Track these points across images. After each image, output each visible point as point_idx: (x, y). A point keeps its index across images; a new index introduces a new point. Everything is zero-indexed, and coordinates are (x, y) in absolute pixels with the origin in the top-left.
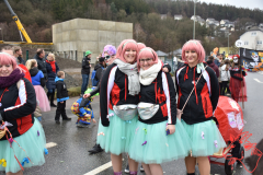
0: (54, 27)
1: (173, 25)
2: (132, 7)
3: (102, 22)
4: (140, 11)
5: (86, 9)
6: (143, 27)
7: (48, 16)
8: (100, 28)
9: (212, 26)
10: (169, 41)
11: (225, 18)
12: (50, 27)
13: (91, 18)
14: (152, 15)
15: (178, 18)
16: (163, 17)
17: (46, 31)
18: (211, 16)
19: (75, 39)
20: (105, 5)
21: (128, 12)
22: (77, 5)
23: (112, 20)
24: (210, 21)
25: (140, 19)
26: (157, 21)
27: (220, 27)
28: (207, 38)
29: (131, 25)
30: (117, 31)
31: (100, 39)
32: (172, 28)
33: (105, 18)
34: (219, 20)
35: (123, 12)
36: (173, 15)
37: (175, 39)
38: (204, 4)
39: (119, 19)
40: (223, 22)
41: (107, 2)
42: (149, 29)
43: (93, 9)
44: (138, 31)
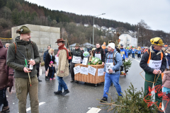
0: (13, 29)
1: (84, 30)
2: (60, 19)
3: (42, 27)
4: (65, 21)
5: (33, 19)
6: (66, 30)
7: (10, 22)
8: (40, 30)
9: (104, 30)
10: (81, 38)
11: (111, 27)
12: (10, 29)
13: (36, 24)
14: (72, 23)
15: (86, 25)
16: (78, 25)
17: (8, 31)
20: (44, 17)
21: (58, 21)
22: (28, 16)
23: (49, 25)
24: (103, 28)
25: (64, 26)
26: (74, 27)
27: (109, 31)
28: (102, 37)
29: (59, 29)
30: (50, 32)
31: (41, 36)
33: (44, 24)
34: (108, 28)
35: (55, 21)
36: (83, 24)
37: (85, 37)
38: (100, 18)
39: (52, 25)
40: (110, 29)
41: (46, 15)
42: (70, 31)
43: (37, 19)
44: (64, 32)
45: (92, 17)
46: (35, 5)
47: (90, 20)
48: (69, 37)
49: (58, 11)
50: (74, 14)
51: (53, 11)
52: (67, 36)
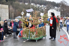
1: (25, 7)
4: (12, 1)
6: (13, 7)
9: (39, 7)
11: (43, 4)
15: (26, 4)
16: (21, 3)
18: (38, 3)
21: (7, 1)
24: (38, 5)
25: (12, 4)
26: (19, 5)
27: (41, 7)
28: (37, 11)
29: (8, 6)
30: (1, 8)
34: (41, 5)
39: (3, 4)
40: (42, 6)
42: (16, 8)
44: (11, 8)
48: (15, 12)
52: (14, 11)
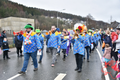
0: (1, 20)
1: (50, 20)
2: (34, 13)
3: (22, 19)
4: (37, 14)
5: (15, 13)
6: (38, 21)
8: (21, 21)
9: (64, 21)
10: (49, 26)
11: (69, 18)
13: (17, 17)
14: (42, 16)
15: (52, 18)
16: (46, 17)
18: (64, 17)
19: (10, 25)
20: (23, 12)
21: (33, 15)
22: (11, 11)
23: (26, 18)
24: (64, 19)
25: (37, 18)
26: (44, 18)
28: (63, 25)
29: (33, 20)
30: (28, 22)
31: (21, 25)
32: (50, 21)
33: (23, 17)
35: (30, 15)
36: (50, 16)
38: (62, 13)
39: (29, 18)
40: (68, 20)
41: (24, 10)
42: (41, 22)
43: (18, 13)
45: (56, 12)
46: (16, 4)
47: (55, 14)
48: (41, 25)
49: (32, 8)
50: (44, 10)
51: (29, 8)
52: (39, 25)
